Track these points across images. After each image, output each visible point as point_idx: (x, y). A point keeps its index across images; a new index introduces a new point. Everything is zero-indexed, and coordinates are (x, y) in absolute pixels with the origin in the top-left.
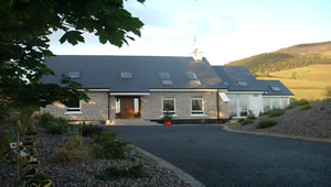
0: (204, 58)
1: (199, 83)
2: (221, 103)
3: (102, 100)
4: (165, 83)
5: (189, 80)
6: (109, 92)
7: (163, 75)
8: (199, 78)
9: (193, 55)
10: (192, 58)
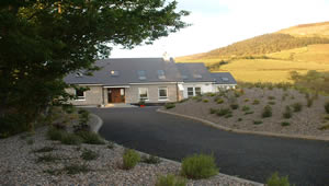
1: (164, 77)
2: (179, 92)
6: (103, 86)
8: (165, 74)
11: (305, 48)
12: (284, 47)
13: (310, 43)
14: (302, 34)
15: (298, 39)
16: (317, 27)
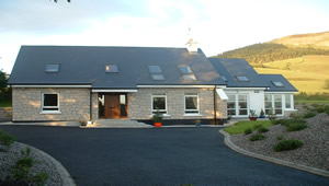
0: (199, 50)
1: (193, 77)
2: (218, 101)
3: (83, 97)
4: (156, 77)
5: (182, 75)
6: (91, 89)
7: (152, 68)
8: (194, 73)
9: (187, 47)
10: (186, 49)
11: (300, 59)
12: (277, 58)
13: (305, 54)
14: (296, 44)
15: (292, 49)
16: (311, 38)
